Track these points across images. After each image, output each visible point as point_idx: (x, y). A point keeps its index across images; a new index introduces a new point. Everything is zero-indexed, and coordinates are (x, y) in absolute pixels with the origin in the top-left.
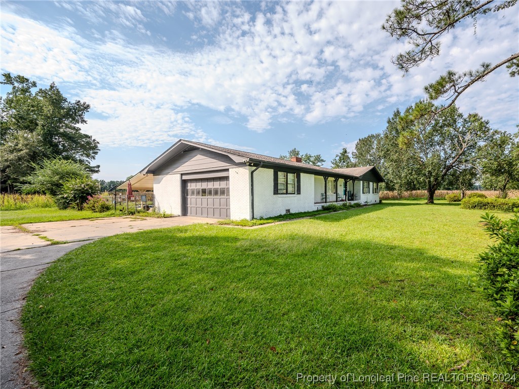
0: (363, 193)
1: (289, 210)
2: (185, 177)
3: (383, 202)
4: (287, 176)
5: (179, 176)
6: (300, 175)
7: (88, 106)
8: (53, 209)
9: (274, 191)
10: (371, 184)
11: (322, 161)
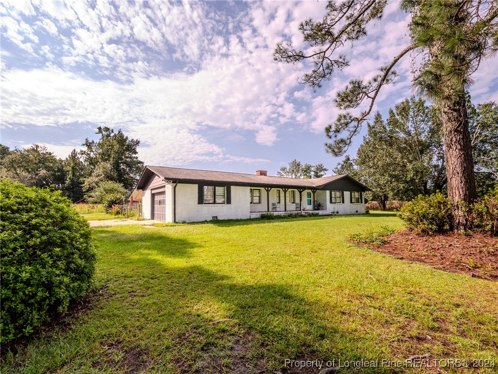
0: (331, 202)
1: (217, 217)
2: (154, 192)
3: (371, 212)
4: (215, 189)
5: (150, 190)
6: (230, 187)
7: (139, 142)
8: (103, 214)
9: (199, 201)
10: (345, 193)
11: (325, 170)
